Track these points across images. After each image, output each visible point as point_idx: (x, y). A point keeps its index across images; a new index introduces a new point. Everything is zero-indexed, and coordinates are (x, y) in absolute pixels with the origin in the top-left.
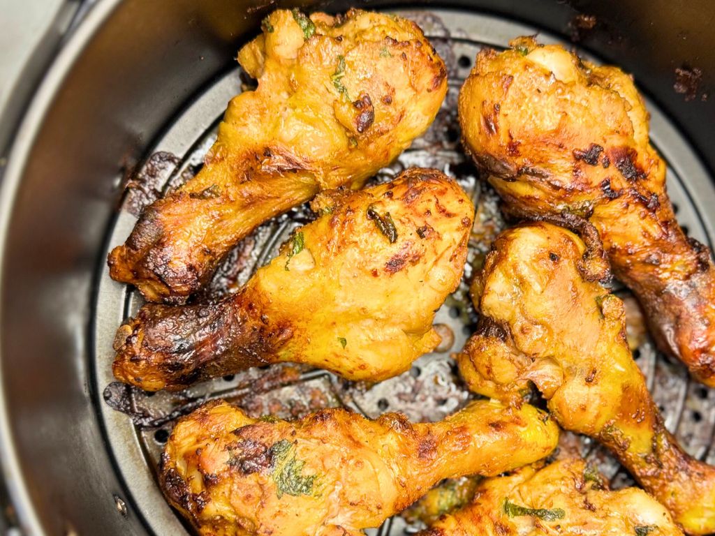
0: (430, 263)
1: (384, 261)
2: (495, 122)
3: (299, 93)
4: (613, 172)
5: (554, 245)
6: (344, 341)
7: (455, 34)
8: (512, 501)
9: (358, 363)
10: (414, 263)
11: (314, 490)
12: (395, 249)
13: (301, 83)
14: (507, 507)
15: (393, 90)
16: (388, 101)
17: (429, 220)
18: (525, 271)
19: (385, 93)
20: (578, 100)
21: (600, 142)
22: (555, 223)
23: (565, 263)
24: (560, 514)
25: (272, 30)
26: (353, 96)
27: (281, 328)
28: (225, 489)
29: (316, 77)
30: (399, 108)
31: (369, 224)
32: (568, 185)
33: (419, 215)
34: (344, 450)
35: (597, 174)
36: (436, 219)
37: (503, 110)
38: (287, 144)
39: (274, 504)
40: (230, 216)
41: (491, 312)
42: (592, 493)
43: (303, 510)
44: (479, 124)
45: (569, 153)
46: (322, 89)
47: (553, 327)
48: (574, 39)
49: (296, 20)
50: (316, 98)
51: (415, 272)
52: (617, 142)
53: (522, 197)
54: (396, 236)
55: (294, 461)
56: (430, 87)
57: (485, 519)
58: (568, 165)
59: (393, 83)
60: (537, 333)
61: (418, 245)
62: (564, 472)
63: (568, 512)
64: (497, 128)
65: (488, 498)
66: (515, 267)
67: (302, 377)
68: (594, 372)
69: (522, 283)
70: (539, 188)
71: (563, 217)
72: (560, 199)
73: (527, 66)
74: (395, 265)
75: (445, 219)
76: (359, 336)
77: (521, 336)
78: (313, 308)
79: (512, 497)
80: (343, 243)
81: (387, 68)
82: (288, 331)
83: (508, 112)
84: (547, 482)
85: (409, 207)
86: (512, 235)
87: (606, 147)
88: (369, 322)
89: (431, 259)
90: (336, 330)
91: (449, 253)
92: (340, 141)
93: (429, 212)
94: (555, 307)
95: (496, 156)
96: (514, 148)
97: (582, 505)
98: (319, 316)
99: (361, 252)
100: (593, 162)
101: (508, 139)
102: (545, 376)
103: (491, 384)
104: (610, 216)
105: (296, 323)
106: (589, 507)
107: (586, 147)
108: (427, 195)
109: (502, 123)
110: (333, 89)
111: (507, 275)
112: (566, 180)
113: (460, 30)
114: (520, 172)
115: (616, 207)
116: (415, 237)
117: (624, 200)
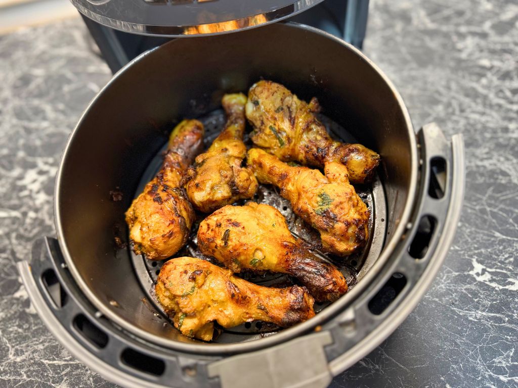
0: (227, 216)
1: (238, 228)
2: (168, 233)
3: (206, 302)
4: (159, 191)
5: (194, 189)
6: (273, 225)
7: (152, 282)
8: (279, 145)
9: (276, 217)
10: (231, 220)
11: (322, 192)
12: (231, 228)
13: (202, 304)
14: (282, 144)
15: (181, 273)
16: (186, 272)
17: (214, 228)
18: (208, 190)
19: (184, 274)
20: (144, 216)
21: (152, 201)
22: (187, 195)
23: (196, 182)
24: (271, 128)
25: (191, 330)
26: (192, 284)
27: (286, 246)
28: (346, 218)
29: (196, 300)
30: (185, 267)
31: (230, 243)
32: (173, 199)
33: (215, 232)
34: (303, 195)
35: (163, 195)
36: (212, 226)
37: (163, 233)
38: (225, 293)
39: (337, 200)
40: (264, 295)
41: (229, 192)
42: (258, 127)
43: (331, 191)
44: (173, 239)
45: (162, 205)
46: (198, 295)
47: (218, 169)
48: (127, 244)
49: (182, 324)
50: (203, 295)
51: (233, 218)
52: (148, 197)
53: (187, 212)
54: (227, 230)
55: (320, 205)
56: (171, 264)
57: (291, 148)
58: (166, 204)
59: (179, 274)
60: (224, 173)
61: (224, 223)
62: (259, 140)
63: (268, 126)
64: (170, 232)
65: (284, 153)
66: (209, 194)
67: (297, 237)
68: (222, 150)
69: (212, 188)
70: (180, 208)
71: (184, 195)
72: (179, 199)
73: (143, 238)
74: (236, 224)
75: (210, 224)
76: (268, 222)
77: (229, 176)
78: (270, 239)
79: (278, 146)
80: (242, 245)
81: (175, 280)
82: (285, 243)
83: (162, 231)
84: (265, 141)
85: (215, 237)
86: (201, 205)
87: (152, 198)
88: (261, 221)
89: (225, 218)
90: (272, 230)
91: (220, 215)
92: (211, 277)
93: (212, 230)
94: (212, 173)
95: (179, 226)
96: (172, 222)
97: (264, 125)
98: (271, 236)
99: (240, 237)
100: (160, 198)
101: (171, 225)
102: (236, 164)
103: (251, 178)
104: (173, 183)
105: (280, 242)
106: (263, 123)
107: (156, 203)
108: (207, 236)
109: (167, 231)
110: (195, 291)
111: (214, 195)
112: (172, 201)
113: (149, 282)
114: (179, 216)
115: (169, 184)
116: (223, 226)
117: (166, 183)
